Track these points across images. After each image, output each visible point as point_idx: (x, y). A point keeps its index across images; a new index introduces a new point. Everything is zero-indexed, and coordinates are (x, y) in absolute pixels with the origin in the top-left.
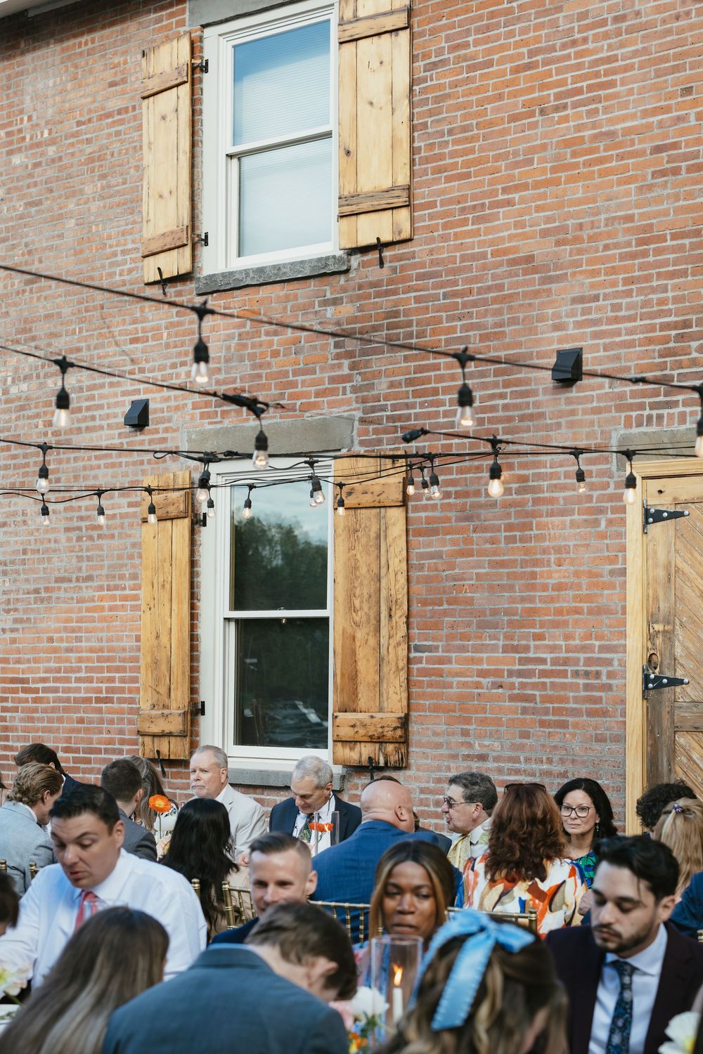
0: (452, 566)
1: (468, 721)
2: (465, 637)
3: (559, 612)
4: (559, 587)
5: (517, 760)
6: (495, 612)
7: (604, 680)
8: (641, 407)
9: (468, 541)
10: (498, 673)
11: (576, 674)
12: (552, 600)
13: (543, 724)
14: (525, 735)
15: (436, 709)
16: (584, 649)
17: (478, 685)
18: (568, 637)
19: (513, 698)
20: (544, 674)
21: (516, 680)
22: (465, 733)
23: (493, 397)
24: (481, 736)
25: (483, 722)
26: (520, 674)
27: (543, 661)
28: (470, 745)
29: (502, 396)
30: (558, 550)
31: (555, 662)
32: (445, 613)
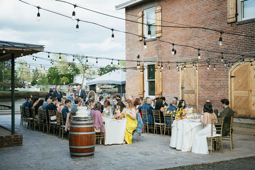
0: (166, 75)
1: (167, 92)
2: (167, 83)
3: (175, 80)
4: (175, 77)
5: (171, 97)
6: (169, 80)
7: (178, 88)
8: (181, 57)
9: (167, 72)
10: (169, 87)
11: (176, 87)
12: (174, 78)
13: (173, 93)
14: (172, 94)
15: (164, 91)
16: (177, 84)
17: (168, 88)
18: (175, 83)
19: (171, 90)
20: (173, 87)
21: (171, 88)
22: (167, 94)
23: (169, 55)
24: (168, 94)
25: (168, 93)
26: (172, 87)
27: (173, 86)
28: (167, 95)
29: (170, 55)
30: (175, 73)
31: (174, 86)
32: (165, 80)
